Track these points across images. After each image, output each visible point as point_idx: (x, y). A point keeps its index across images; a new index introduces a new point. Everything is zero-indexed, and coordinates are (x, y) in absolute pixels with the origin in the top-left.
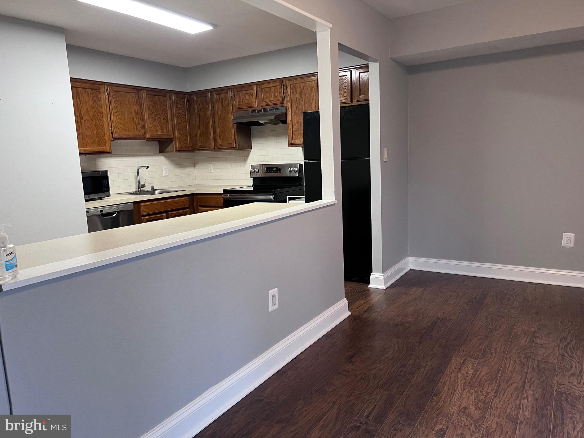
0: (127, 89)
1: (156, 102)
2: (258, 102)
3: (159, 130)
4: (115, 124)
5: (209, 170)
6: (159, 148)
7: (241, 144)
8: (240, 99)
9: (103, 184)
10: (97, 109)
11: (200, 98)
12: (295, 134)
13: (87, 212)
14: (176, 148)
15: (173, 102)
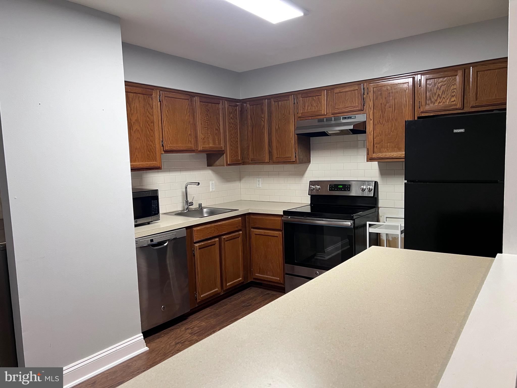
0: (180, 94)
1: (209, 110)
2: (327, 109)
3: (211, 141)
4: (167, 136)
5: (257, 184)
6: (207, 161)
7: (301, 157)
8: (305, 106)
9: (153, 206)
10: (149, 118)
11: (254, 106)
12: (376, 146)
13: (137, 242)
14: (227, 162)
15: (225, 110)
